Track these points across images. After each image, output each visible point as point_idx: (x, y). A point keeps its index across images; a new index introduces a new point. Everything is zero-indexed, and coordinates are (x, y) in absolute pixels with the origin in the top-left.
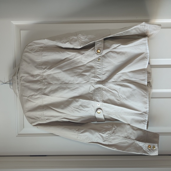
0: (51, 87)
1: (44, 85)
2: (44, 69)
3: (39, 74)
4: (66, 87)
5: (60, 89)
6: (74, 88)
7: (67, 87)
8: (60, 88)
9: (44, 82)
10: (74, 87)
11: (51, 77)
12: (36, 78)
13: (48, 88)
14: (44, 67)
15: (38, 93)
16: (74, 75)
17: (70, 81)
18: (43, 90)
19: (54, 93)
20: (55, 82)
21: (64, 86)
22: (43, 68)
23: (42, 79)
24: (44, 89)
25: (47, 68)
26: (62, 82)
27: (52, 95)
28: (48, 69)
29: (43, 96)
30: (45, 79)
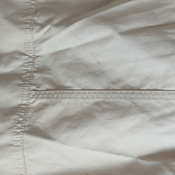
0: (67, 101)
1: (38, 93)
2: (43, 26)
3: (22, 50)
4: (128, 103)
5: (104, 111)
6: (168, 111)
7: (137, 106)
8: (105, 106)
9: (39, 82)
10: (167, 106)
11: (66, 61)
12: (7, 64)
13: (54, 104)
14: (40, 20)
15: (8, 124)
16: (169, 51)
17: (148, 78)
18: (29, 114)
19: (74, 128)
20: (85, 82)
21: (122, 100)
22: (37, 24)
23: (30, 68)
24: (33, 108)
25: (56, 21)
26: (114, 83)
27: (66, 135)
28: (57, 25)
29: (27, 137)
30: (42, 70)
